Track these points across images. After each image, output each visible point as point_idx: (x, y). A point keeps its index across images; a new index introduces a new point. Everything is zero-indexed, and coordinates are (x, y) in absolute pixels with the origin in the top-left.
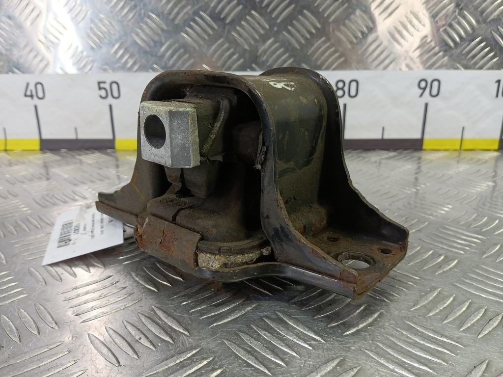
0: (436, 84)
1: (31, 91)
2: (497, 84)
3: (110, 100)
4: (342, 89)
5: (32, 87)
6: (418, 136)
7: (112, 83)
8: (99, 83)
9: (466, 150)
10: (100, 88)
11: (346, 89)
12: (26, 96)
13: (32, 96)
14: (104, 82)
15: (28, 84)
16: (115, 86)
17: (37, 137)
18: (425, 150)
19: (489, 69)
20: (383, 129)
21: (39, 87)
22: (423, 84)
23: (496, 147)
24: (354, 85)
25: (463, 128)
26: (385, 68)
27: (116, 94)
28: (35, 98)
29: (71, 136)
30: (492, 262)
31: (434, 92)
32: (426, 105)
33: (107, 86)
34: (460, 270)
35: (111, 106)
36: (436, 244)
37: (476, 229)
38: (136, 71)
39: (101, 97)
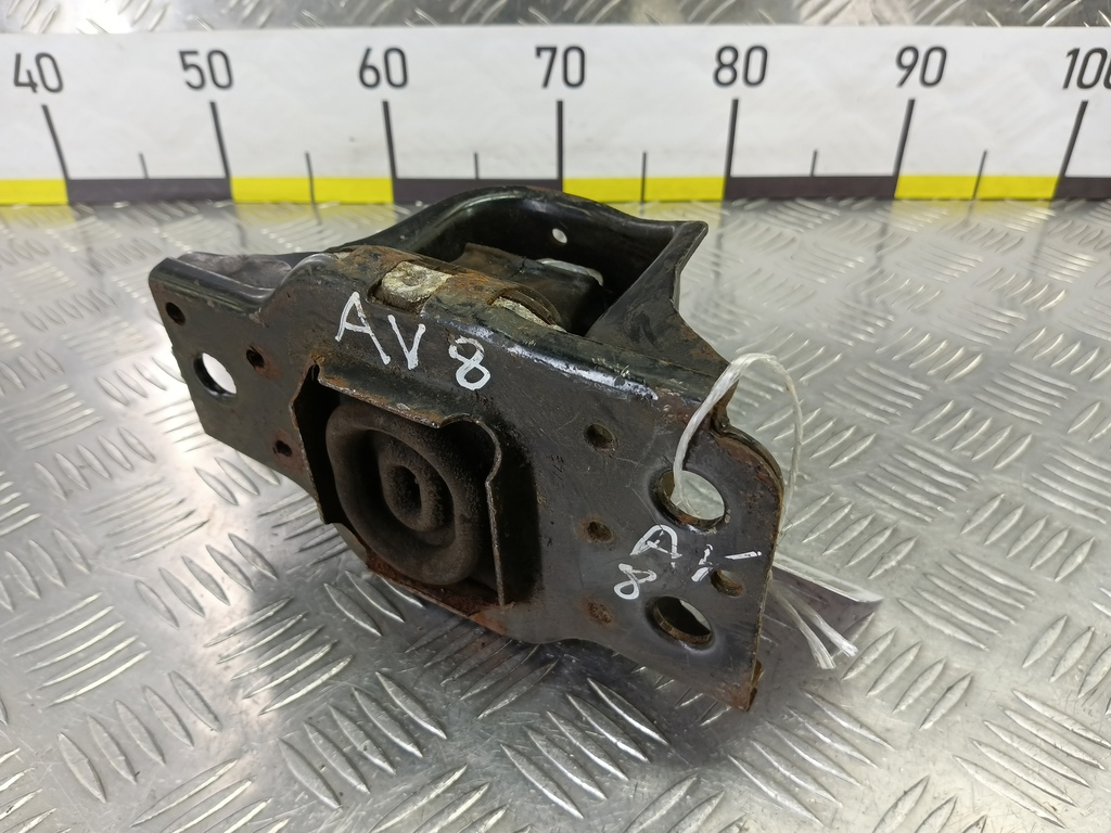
0: (936, 57)
1: (29, 73)
2: (1071, 57)
3: (210, 91)
4: (731, 66)
5: (28, 63)
6: (887, 169)
7: (211, 54)
8: (183, 54)
9: (985, 200)
10: (186, 67)
11: (740, 66)
12: (17, 83)
13: (32, 85)
14: (194, 53)
15: (18, 57)
16: (218, 61)
17: (59, 176)
18: (899, 200)
19: (1056, 24)
20: (815, 154)
21: (46, 62)
22: (908, 58)
23: (1050, 193)
24: (757, 57)
25: (985, 154)
26: (826, 21)
27: (222, 78)
28: (40, 88)
29: (133, 172)
30: (978, 544)
31: (931, 75)
32: (912, 103)
33: (201, 61)
34: (917, 568)
35: (213, 106)
36: (881, 497)
37: (963, 453)
38: (263, 26)
39: (189, 84)
